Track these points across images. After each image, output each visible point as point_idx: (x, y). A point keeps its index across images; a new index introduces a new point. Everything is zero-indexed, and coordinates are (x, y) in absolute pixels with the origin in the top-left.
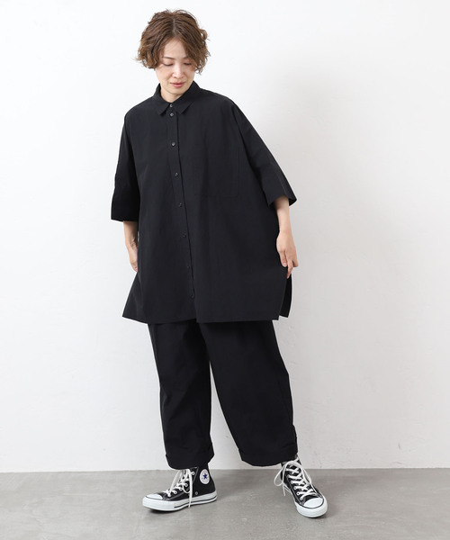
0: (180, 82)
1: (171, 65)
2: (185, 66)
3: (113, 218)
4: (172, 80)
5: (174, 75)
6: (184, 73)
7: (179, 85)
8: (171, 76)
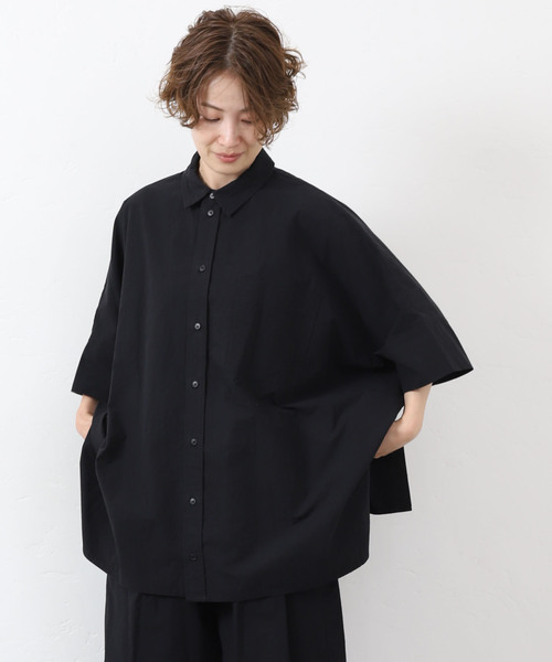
0: (231, 152)
1: (218, 120)
2: (242, 126)
3: (73, 390)
4: (215, 148)
5: (220, 141)
6: (241, 139)
7: (230, 158)
8: (215, 139)
